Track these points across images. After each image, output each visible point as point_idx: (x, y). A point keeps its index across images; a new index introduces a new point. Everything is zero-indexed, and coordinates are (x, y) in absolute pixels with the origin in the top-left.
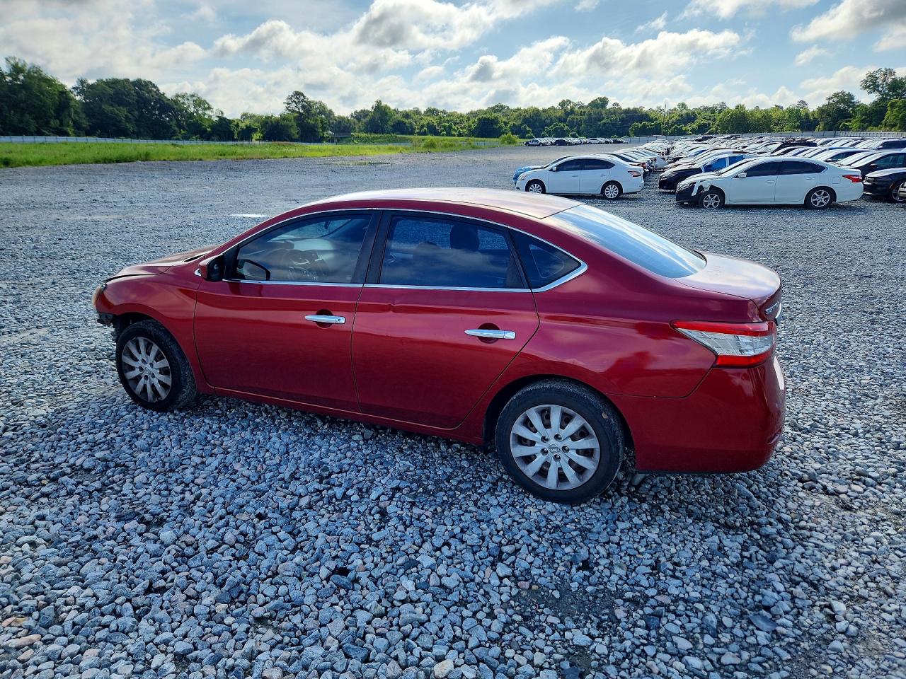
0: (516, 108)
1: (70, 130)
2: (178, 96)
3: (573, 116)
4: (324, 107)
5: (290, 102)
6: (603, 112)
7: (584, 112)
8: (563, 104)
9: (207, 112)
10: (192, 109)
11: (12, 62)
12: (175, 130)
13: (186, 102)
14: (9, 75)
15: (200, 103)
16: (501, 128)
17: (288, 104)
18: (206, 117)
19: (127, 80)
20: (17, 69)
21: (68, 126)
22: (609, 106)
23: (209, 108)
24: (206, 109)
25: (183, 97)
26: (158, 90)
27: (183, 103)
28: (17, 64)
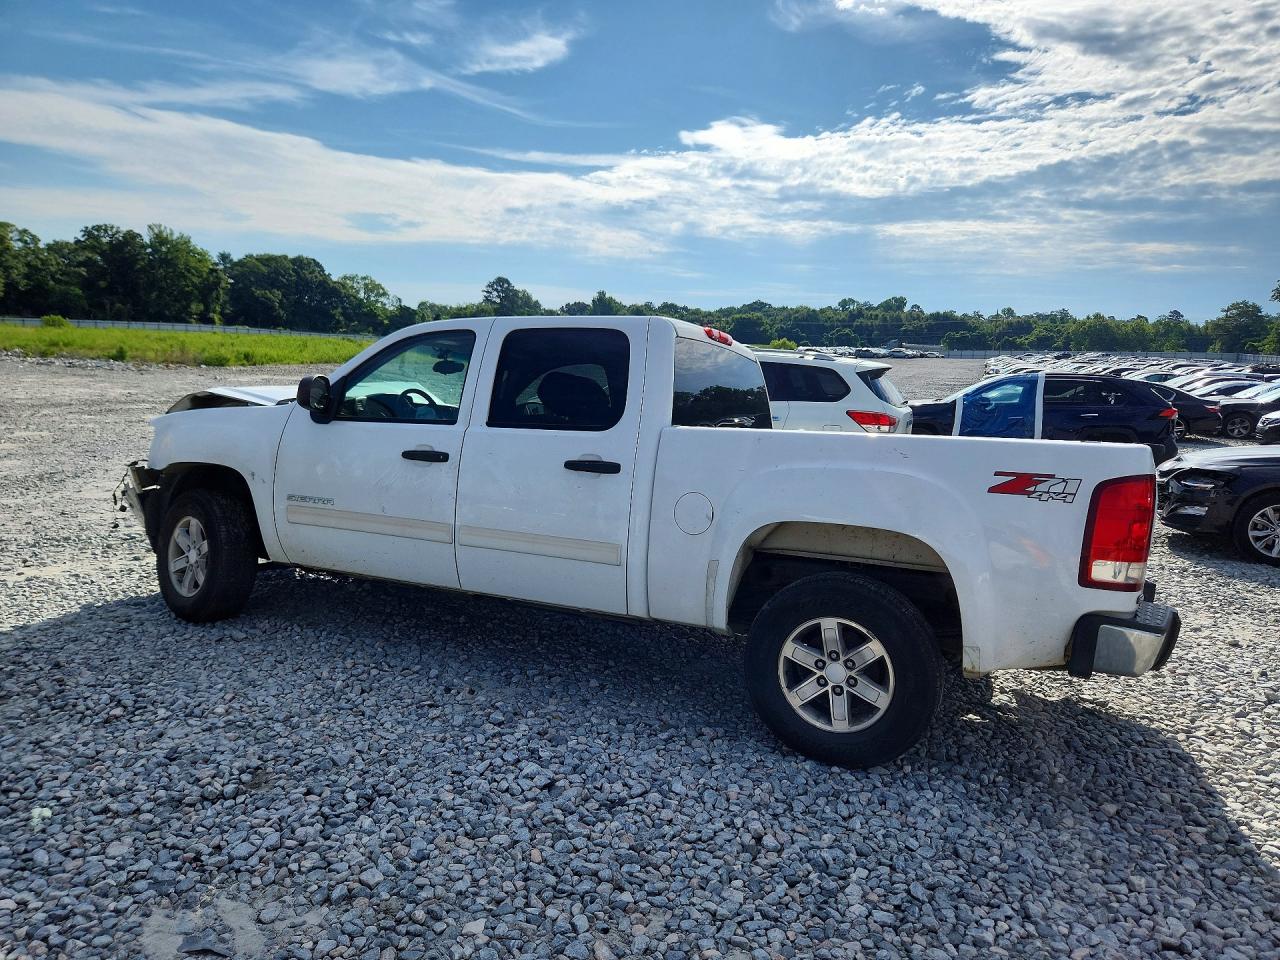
0: (781, 306)
1: (216, 318)
2: (345, 278)
3: (861, 320)
4: (529, 298)
5: (490, 289)
6: (903, 316)
7: (877, 316)
8: (844, 303)
9: (382, 299)
10: (362, 295)
11: (156, 231)
12: (338, 322)
13: (355, 285)
14: (150, 247)
15: (373, 288)
16: (765, 331)
17: (488, 292)
18: (379, 305)
19: (285, 257)
20: (160, 240)
21: (214, 312)
22: (907, 309)
23: (385, 294)
24: (379, 295)
25: (352, 279)
26: (323, 271)
27: (352, 287)
28: (161, 232)
